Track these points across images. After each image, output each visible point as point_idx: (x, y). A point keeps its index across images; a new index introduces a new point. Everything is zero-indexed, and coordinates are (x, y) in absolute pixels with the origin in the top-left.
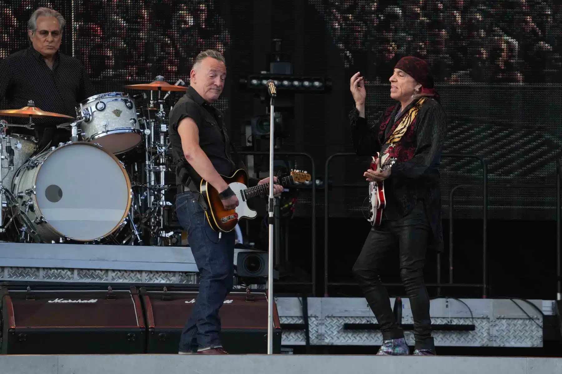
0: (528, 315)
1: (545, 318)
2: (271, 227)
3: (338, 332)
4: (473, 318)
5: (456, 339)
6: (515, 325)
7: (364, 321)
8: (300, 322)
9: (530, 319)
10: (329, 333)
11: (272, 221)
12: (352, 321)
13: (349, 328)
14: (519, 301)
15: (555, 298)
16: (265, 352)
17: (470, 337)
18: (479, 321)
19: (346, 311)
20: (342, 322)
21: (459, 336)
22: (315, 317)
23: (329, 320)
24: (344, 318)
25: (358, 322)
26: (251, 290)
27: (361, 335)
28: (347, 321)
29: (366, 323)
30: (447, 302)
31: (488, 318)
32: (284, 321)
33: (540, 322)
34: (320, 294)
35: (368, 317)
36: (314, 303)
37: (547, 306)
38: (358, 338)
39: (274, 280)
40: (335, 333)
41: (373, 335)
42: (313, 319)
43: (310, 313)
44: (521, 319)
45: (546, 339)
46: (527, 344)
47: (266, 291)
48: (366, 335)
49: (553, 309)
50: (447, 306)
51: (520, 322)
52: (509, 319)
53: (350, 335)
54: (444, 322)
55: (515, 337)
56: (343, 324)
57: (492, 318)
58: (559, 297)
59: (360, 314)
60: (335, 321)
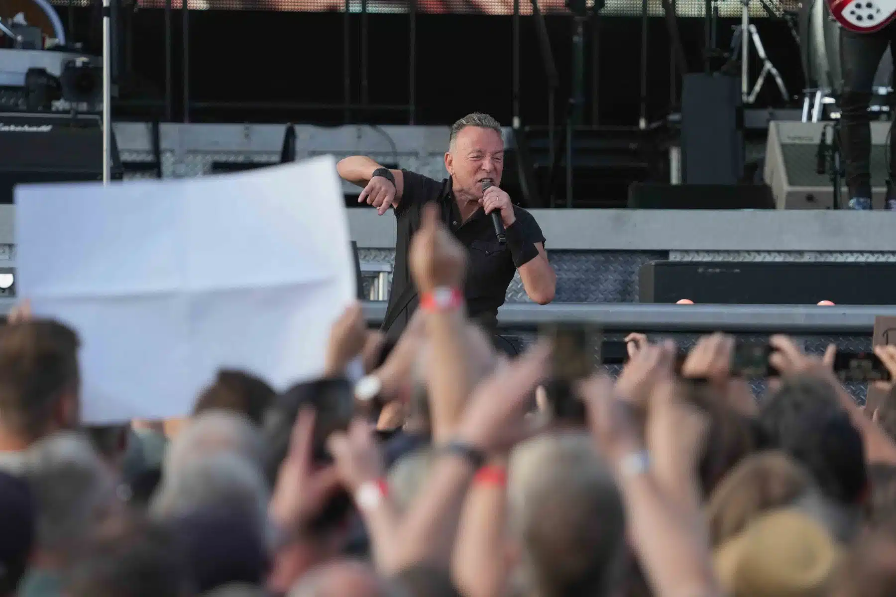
2: (106, 21)
3: (205, 172)
4: (396, 154)
7: (241, 159)
8: (149, 158)
11: (107, 12)
12: (223, 158)
13: (219, 167)
15: (509, 124)
18: (404, 158)
19: (216, 143)
20: (210, 159)
22: (172, 151)
23: (191, 157)
24: (213, 154)
25: (232, 159)
26: (78, 113)
28: (217, 158)
29: (245, 160)
30: (360, 130)
31: (416, 154)
32: (125, 157)
34: (177, 118)
35: (248, 152)
36: (170, 131)
39: (112, 99)
42: (168, 155)
43: (164, 145)
47: (101, 114)
50: (359, 137)
56: (211, 161)
57: (422, 154)
58: (516, 122)
59: (234, 148)
60: (199, 158)
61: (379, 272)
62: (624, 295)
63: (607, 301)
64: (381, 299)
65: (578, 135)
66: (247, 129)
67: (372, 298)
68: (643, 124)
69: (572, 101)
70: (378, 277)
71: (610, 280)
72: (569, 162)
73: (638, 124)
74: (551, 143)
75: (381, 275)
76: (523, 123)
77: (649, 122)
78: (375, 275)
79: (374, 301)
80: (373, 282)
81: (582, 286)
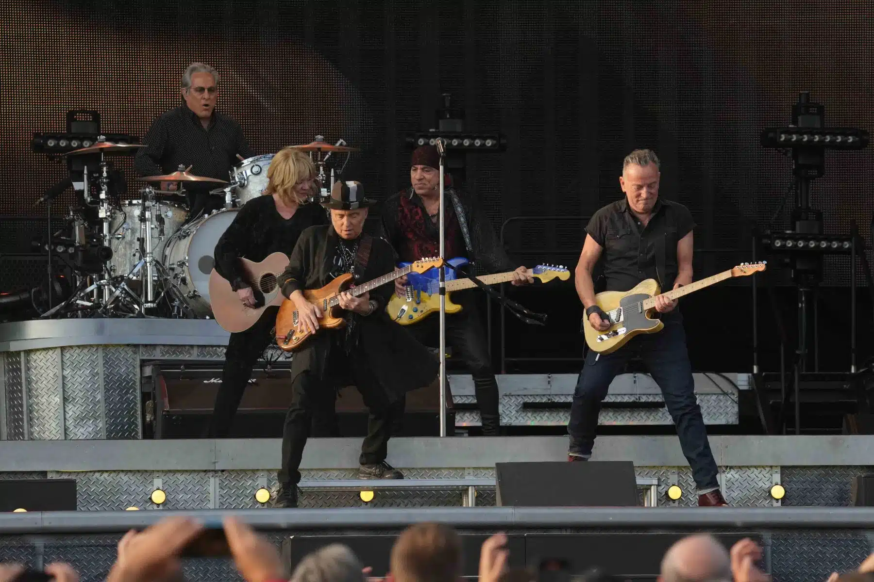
0: (722, 390)
1: (741, 392)
3: (517, 412)
5: (645, 417)
6: (709, 401)
7: (544, 400)
9: (725, 394)
10: (507, 413)
12: (531, 400)
13: (529, 407)
14: (713, 376)
15: (751, 371)
16: (438, 435)
17: (660, 414)
19: (525, 389)
20: (521, 400)
21: (648, 414)
23: (507, 399)
24: (523, 397)
25: (538, 400)
27: (541, 414)
28: (527, 400)
29: (547, 401)
30: (635, 377)
32: (458, 400)
33: (735, 397)
35: (550, 395)
37: (742, 380)
38: (538, 418)
40: (514, 412)
41: (554, 414)
44: (715, 394)
45: (741, 415)
46: (721, 421)
48: (547, 414)
49: (749, 384)
50: (635, 382)
51: (714, 397)
52: (702, 394)
53: (529, 414)
54: (632, 399)
55: (709, 414)
56: (522, 402)
58: (755, 370)
59: (540, 392)
60: (513, 399)
61: (651, 485)
62: (841, 500)
63: (827, 505)
64: (652, 506)
65: (803, 378)
66: (549, 378)
67: (646, 506)
68: (853, 371)
69: (797, 352)
70: (650, 489)
71: (830, 489)
72: (796, 399)
73: (850, 370)
74: (783, 386)
75: (652, 487)
76: (760, 370)
77: (857, 369)
78: (648, 487)
79: (647, 508)
80: (646, 492)
81: (808, 494)
